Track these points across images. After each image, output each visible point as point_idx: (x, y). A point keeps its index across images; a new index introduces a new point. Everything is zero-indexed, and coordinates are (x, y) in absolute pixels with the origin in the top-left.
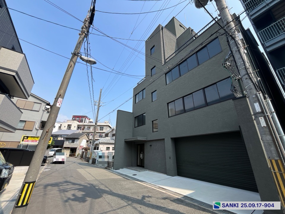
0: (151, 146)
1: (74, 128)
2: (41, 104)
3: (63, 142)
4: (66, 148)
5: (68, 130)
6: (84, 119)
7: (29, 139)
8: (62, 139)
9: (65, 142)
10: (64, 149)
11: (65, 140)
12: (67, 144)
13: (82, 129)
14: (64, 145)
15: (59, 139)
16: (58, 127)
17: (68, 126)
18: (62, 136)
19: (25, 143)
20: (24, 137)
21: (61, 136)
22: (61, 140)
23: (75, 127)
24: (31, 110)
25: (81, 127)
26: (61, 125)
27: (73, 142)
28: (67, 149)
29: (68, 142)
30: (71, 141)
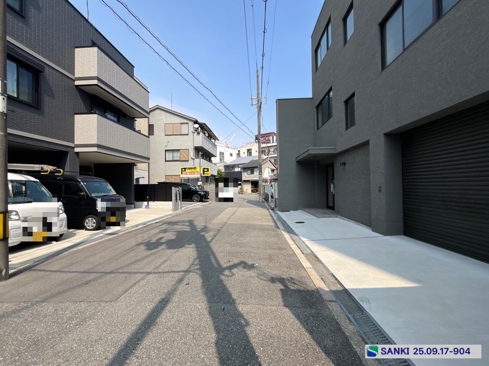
0: (345, 164)
1: (255, 154)
2: (188, 123)
3: (240, 173)
4: (245, 181)
5: (249, 157)
6: (271, 137)
7: (187, 171)
8: (239, 169)
9: (243, 174)
10: (244, 183)
11: (242, 170)
12: (246, 176)
13: (266, 154)
14: (243, 177)
15: (237, 170)
16: (236, 155)
17: (248, 152)
18: (239, 166)
19: (185, 176)
20: (182, 169)
21: (237, 166)
22: (238, 172)
23: (256, 151)
24: (180, 135)
25: (265, 151)
26: (239, 151)
27: (252, 173)
28: (247, 183)
29: (246, 173)
30: (249, 172)
